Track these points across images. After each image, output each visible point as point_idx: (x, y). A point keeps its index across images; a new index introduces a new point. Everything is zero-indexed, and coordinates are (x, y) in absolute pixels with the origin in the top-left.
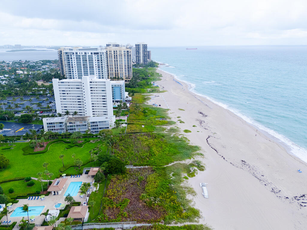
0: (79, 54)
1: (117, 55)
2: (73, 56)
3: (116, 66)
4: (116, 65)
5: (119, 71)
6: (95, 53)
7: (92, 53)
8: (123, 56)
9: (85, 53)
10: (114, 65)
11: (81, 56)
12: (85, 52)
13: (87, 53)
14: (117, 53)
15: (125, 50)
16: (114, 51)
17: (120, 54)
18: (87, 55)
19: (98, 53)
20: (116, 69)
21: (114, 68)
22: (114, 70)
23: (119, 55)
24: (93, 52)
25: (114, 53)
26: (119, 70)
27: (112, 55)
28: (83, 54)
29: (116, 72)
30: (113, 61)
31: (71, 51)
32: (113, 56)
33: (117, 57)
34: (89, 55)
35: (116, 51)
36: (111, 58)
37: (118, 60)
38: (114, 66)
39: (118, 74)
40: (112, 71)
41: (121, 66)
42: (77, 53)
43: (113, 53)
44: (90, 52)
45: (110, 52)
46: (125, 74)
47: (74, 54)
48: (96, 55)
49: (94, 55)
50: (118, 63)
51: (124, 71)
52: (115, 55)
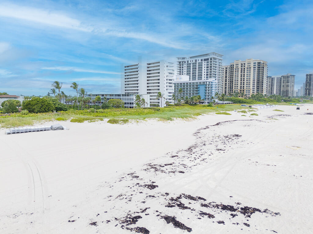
0: (189, 62)
1: (244, 69)
2: (184, 65)
3: (242, 82)
4: (242, 80)
5: (245, 88)
6: (205, 60)
7: (202, 60)
8: (252, 69)
9: (196, 61)
10: (239, 80)
11: (192, 64)
12: (196, 59)
13: (197, 60)
14: (244, 66)
15: (254, 62)
16: (242, 64)
17: (249, 67)
18: (197, 62)
19: (208, 59)
20: (242, 86)
21: (239, 84)
22: (239, 86)
23: (247, 68)
24: (203, 58)
25: (242, 67)
26: (245, 85)
27: (238, 69)
28: (194, 62)
29: (241, 89)
30: (239, 76)
31: (183, 60)
32: (240, 70)
33: (244, 71)
34: (199, 62)
35: (245, 64)
36: (237, 72)
37: (246, 74)
38: (239, 82)
39: (244, 90)
40: (236, 88)
41: (248, 81)
42: (188, 62)
43: (240, 66)
44: (200, 59)
45: (237, 66)
46: (252, 91)
47: (185, 63)
48: (206, 61)
49: (203, 62)
50: (245, 77)
51: (251, 87)
52: (242, 69)
